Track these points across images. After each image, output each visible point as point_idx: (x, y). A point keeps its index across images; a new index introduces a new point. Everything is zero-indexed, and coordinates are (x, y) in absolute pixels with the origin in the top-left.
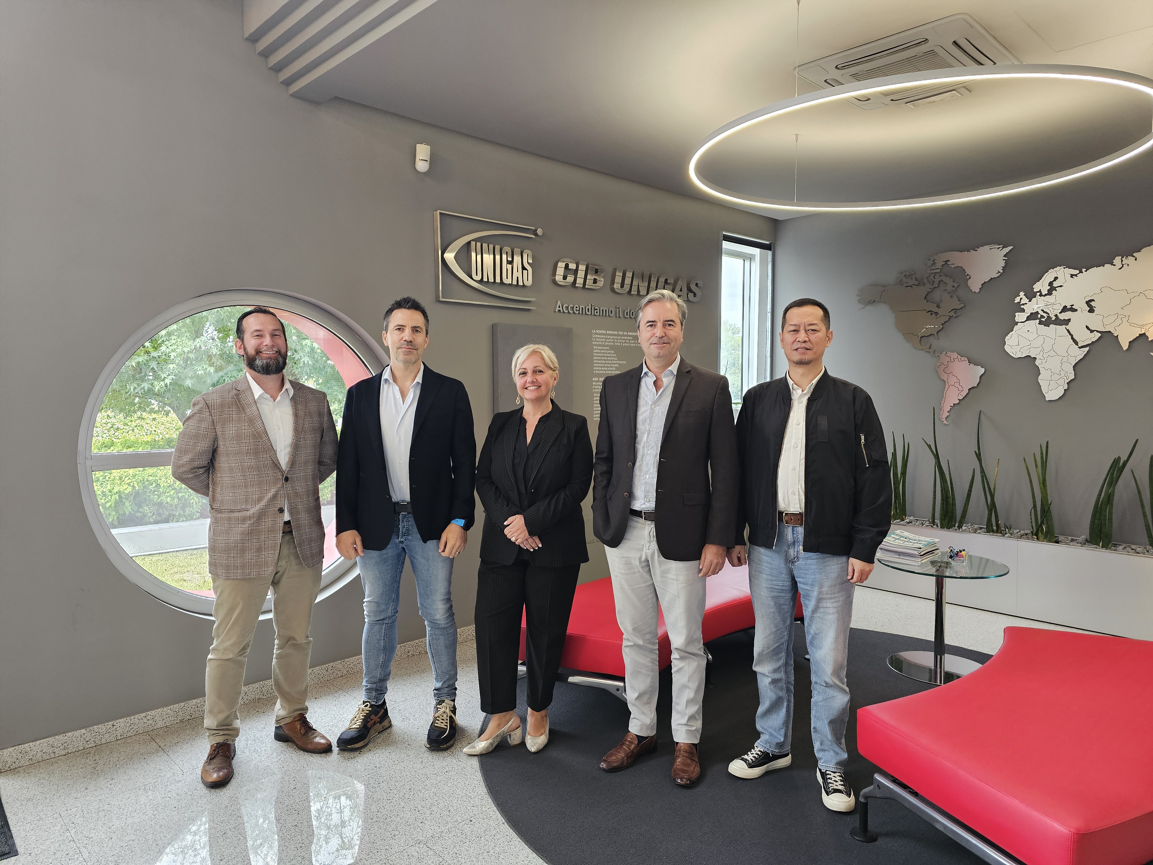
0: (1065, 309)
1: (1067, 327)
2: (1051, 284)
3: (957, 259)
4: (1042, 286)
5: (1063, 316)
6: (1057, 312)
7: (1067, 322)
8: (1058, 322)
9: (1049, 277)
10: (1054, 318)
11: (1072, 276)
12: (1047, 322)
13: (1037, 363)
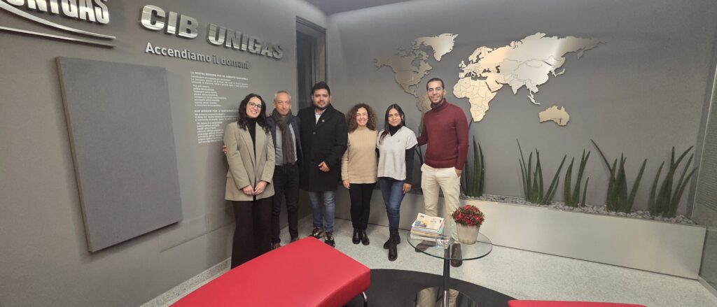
0: (485, 71)
1: (486, 81)
2: (478, 56)
3: (429, 41)
4: (473, 58)
5: (484, 75)
6: (481, 72)
7: (485, 78)
8: (482, 78)
9: (476, 53)
10: (479, 76)
11: (489, 52)
12: (476, 78)
13: (470, 101)
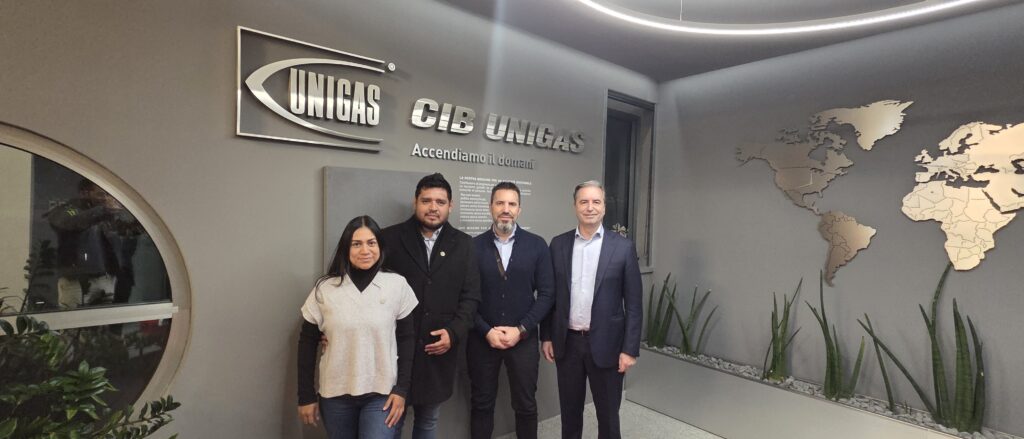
0: (981, 169)
1: (985, 189)
2: (962, 141)
3: (845, 116)
4: (951, 143)
5: (978, 177)
6: (971, 172)
7: (985, 183)
8: (971, 183)
9: (961, 133)
10: (966, 179)
11: (992, 132)
12: (958, 183)
13: (943, 227)
